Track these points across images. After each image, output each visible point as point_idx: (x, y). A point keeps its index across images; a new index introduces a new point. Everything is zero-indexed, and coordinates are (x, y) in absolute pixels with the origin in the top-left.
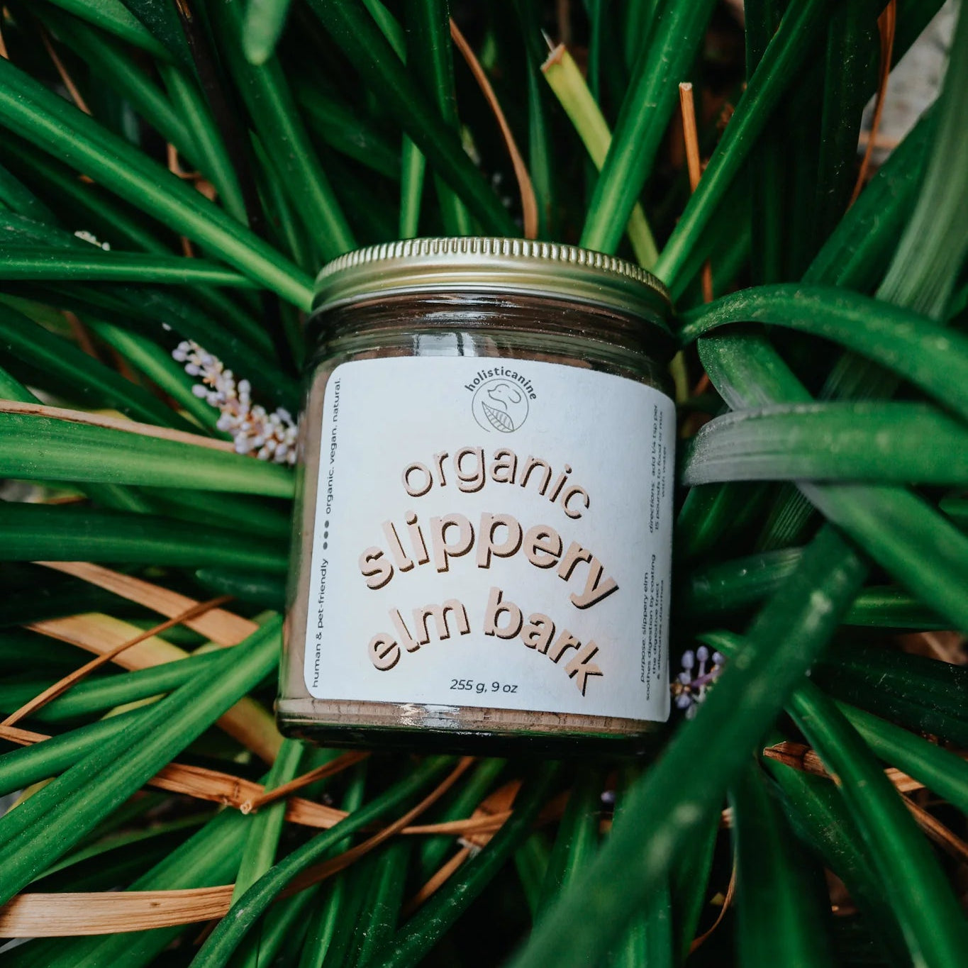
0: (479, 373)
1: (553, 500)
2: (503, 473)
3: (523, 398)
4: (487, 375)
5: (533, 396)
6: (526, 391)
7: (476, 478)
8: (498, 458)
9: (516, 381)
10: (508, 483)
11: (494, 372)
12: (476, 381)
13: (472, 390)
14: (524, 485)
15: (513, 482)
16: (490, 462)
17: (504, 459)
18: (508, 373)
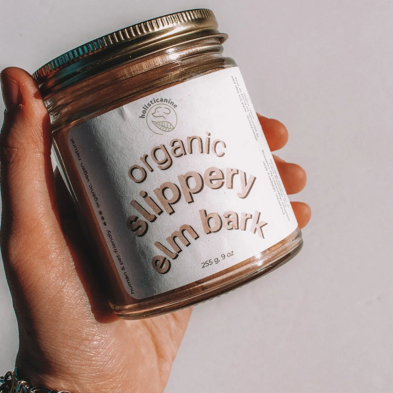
0: (143, 108)
1: (208, 153)
2: (179, 152)
3: (171, 109)
4: (148, 106)
5: (175, 106)
6: (171, 105)
7: (167, 160)
8: (173, 146)
9: (163, 103)
10: (184, 155)
11: (150, 103)
12: (144, 112)
13: (144, 118)
14: (191, 153)
15: (185, 154)
16: (170, 149)
17: (177, 145)
18: (158, 101)
